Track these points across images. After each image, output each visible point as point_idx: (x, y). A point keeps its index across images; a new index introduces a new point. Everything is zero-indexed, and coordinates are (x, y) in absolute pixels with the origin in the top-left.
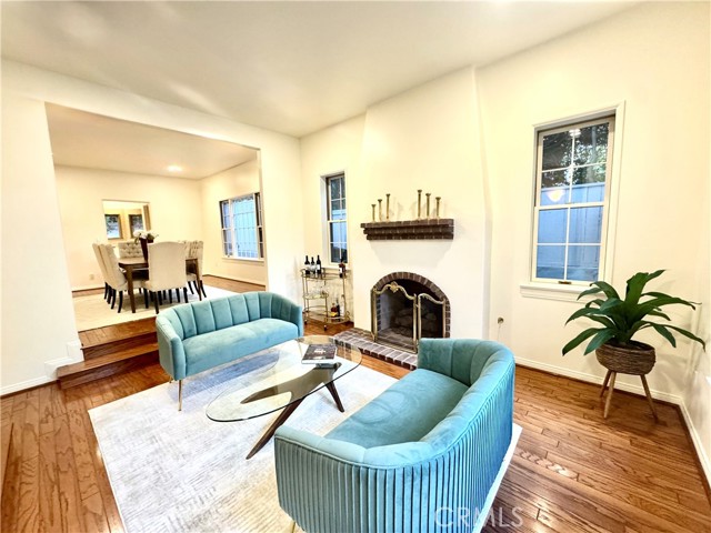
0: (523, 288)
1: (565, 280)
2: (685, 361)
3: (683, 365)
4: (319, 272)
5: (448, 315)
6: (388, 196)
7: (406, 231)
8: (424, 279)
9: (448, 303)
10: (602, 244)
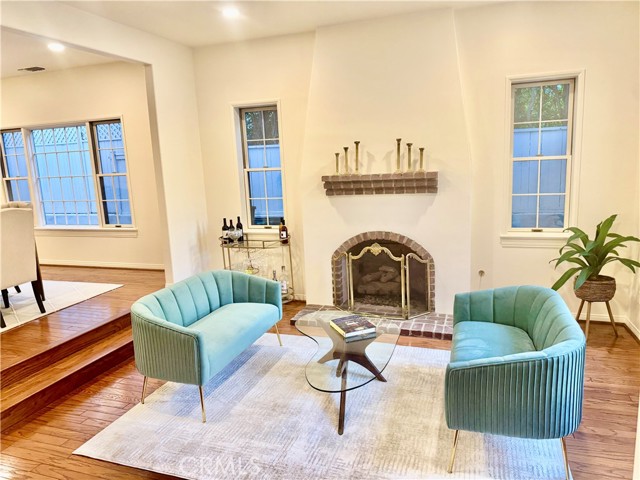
0: (503, 238)
1: (537, 228)
2: (628, 287)
3: (626, 290)
4: (241, 239)
5: (433, 274)
6: (357, 143)
7: (383, 185)
8: (402, 237)
9: (432, 261)
10: (567, 193)
